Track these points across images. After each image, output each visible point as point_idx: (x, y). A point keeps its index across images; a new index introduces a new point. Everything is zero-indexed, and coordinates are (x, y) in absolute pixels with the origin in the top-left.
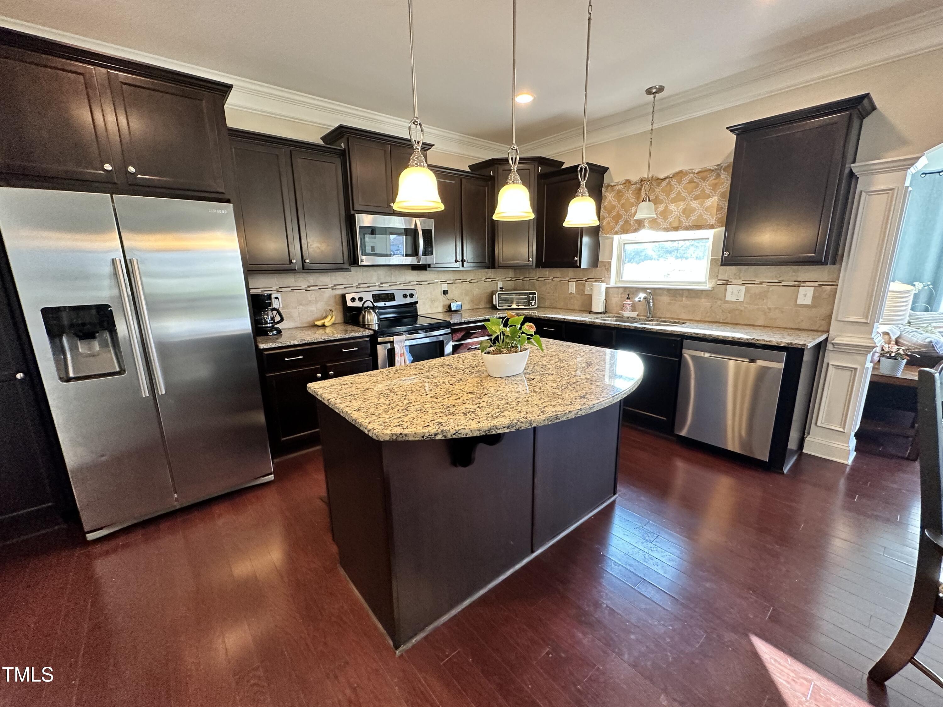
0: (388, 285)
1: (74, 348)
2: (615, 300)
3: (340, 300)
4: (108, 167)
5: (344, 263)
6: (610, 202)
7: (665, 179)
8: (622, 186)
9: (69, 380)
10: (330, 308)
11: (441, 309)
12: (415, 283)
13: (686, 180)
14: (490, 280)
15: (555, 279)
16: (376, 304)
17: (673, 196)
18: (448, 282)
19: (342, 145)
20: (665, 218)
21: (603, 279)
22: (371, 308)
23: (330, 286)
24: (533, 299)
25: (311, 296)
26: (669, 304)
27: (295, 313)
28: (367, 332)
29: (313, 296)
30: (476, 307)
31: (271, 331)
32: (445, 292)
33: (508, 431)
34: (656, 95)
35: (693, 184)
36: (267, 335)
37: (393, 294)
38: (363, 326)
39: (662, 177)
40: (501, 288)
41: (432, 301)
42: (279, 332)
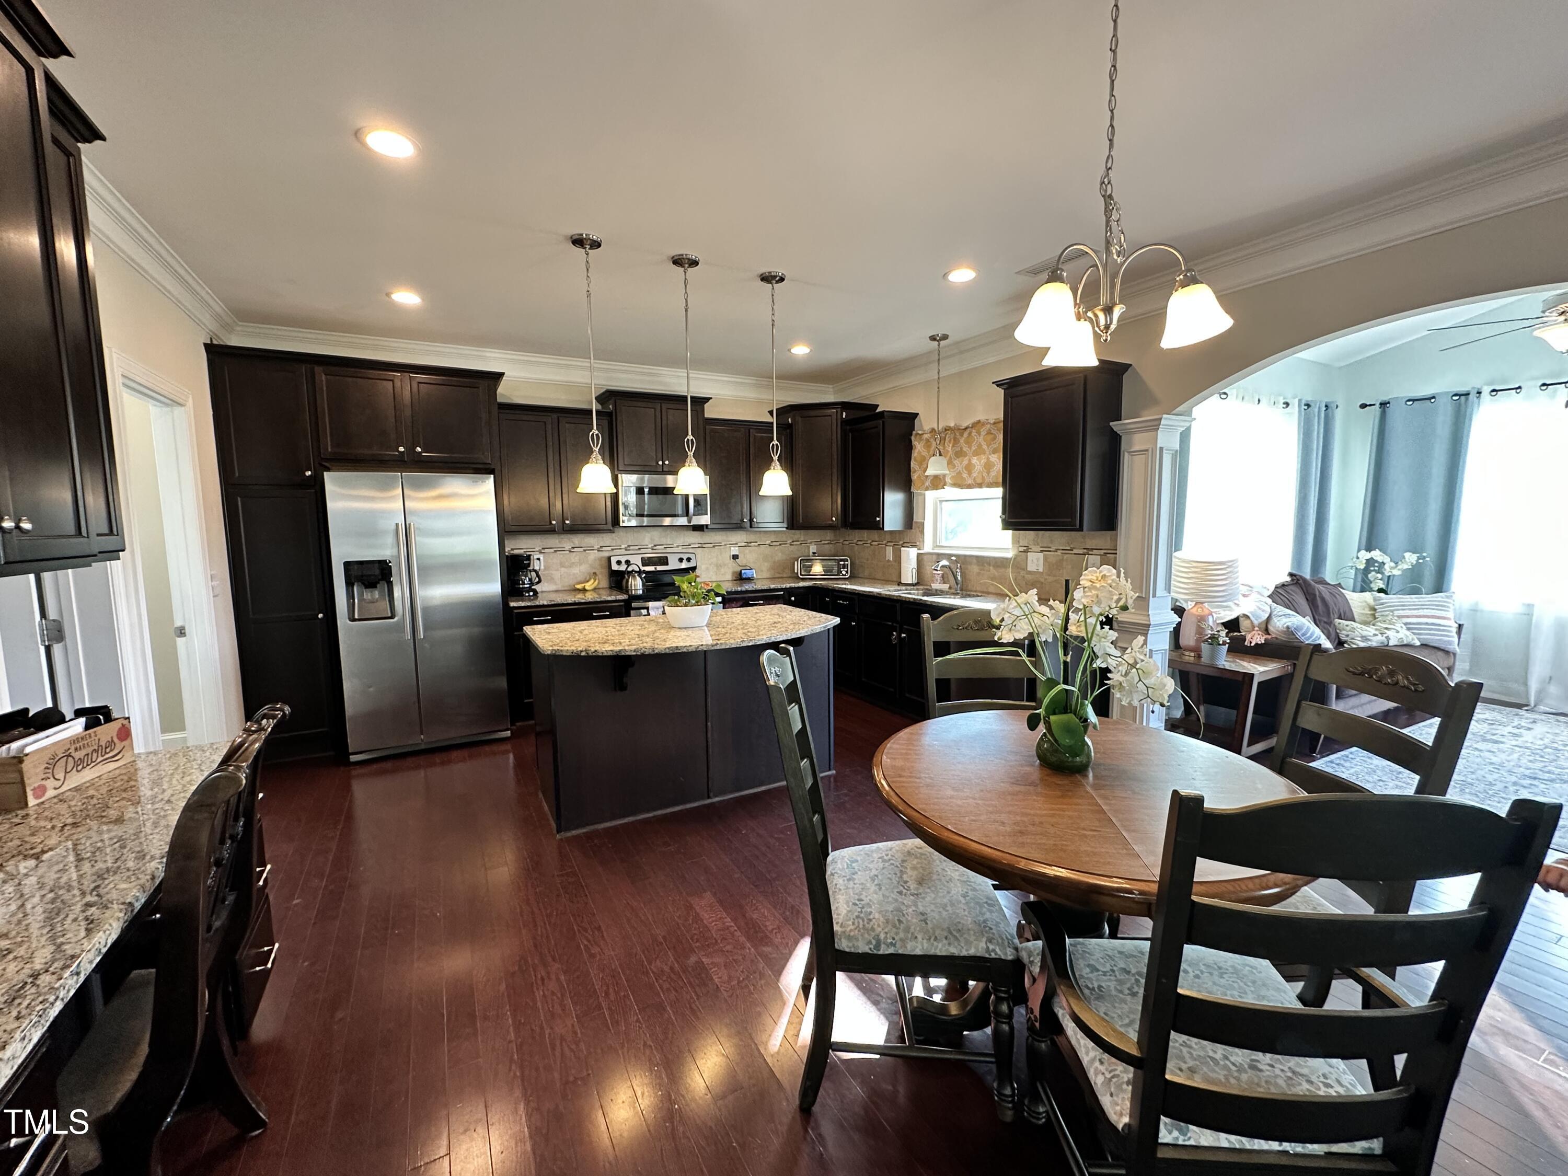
0: (663, 547)
1: (361, 595)
2: (927, 569)
3: (605, 563)
4: (401, 449)
5: (606, 524)
6: (919, 452)
7: (966, 429)
8: (929, 435)
9: (354, 620)
10: (594, 571)
11: (729, 577)
12: (697, 546)
13: (983, 432)
14: (798, 543)
15: (874, 543)
16: (643, 568)
17: (973, 448)
18: (739, 545)
19: (611, 407)
20: (970, 473)
21: (918, 543)
22: (636, 572)
23: (596, 547)
24: (844, 566)
25: (574, 558)
26: (979, 574)
27: (557, 575)
28: (625, 597)
29: (577, 558)
30: (777, 575)
31: (528, 592)
32: (735, 557)
33: (634, 654)
34: (942, 343)
35: (992, 436)
36: (523, 595)
37: (667, 557)
38: (626, 590)
39: (964, 425)
40: (814, 553)
41: (719, 566)
42: (536, 593)
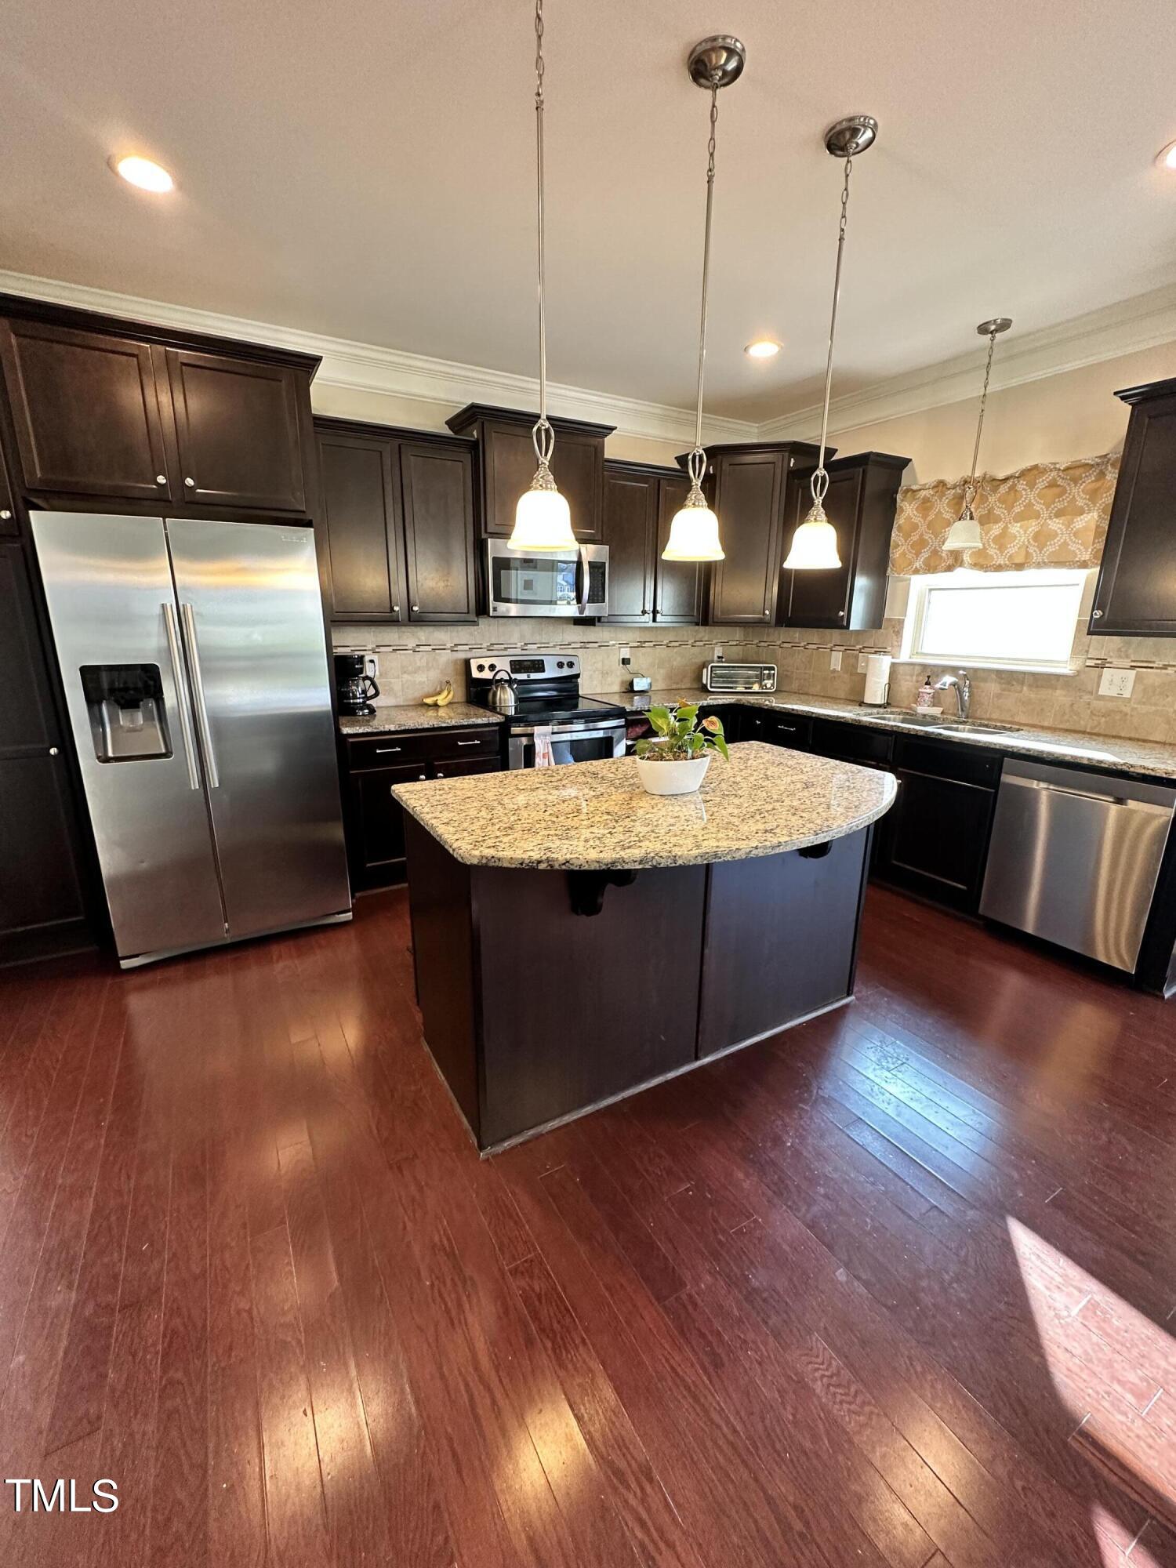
0: (535, 646)
1: (114, 720)
2: (906, 685)
3: (461, 668)
4: (161, 479)
5: (468, 613)
6: (909, 518)
7: (1006, 479)
8: (931, 492)
9: (106, 759)
10: (447, 679)
11: (616, 688)
12: (578, 645)
13: (1041, 483)
14: (702, 643)
15: (810, 646)
16: (513, 676)
17: (1017, 509)
18: (631, 644)
19: (475, 433)
20: (1002, 548)
21: (889, 649)
22: (506, 681)
23: (448, 646)
24: (769, 677)
25: (420, 660)
26: (999, 696)
27: (397, 687)
28: (496, 719)
29: (424, 660)
30: (674, 686)
31: (362, 709)
32: (625, 661)
34: (998, 335)
35: (1056, 490)
36: (355, 714)
37: (543, 661)
38: (493, 708)
39: (1001, 475)
40: (719, 657)
41: (605, 674)
42: (372, 711)
